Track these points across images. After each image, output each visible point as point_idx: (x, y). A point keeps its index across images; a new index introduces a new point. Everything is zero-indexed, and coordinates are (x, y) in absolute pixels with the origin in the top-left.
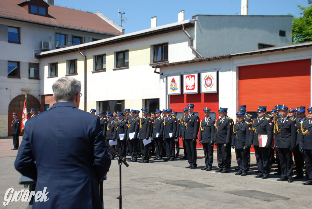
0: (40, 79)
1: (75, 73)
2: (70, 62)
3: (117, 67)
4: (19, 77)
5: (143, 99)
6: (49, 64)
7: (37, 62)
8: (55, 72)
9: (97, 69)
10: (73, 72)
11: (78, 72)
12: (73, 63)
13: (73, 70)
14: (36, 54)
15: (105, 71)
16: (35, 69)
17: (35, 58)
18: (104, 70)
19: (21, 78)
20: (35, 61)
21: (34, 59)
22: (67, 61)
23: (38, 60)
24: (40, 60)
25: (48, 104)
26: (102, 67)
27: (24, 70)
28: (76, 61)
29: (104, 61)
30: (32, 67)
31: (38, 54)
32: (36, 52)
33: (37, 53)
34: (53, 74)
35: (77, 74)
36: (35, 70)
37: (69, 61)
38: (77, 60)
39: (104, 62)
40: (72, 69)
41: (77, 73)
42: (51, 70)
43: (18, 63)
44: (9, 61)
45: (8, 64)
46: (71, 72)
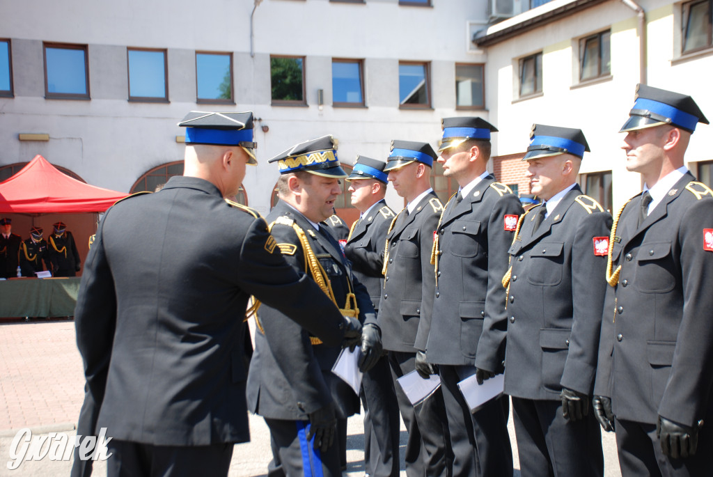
0: (488, 111)
2: (583, 43)
4: (430, 107)
6: (514, 59)
7: (479, 60)
8: (532, 84)
9: (689, 48)
10: (596, 73)
11: (613, 71)
12: (596, 46)
13: (596, 67)
14: (475, 35)
16: (476, 80)
17: (474, 46)
19: (433, 110)
20: (472, 55)
21: (471, 49)
22: (573, 39)
23: (480, 52)
24: (486, 53)
25: (515, 183)
26: (710, 38)
27: (443, 85)
28: (605, 36)
30: (468, 76)
31: (481, 35)
32: (475, 29)
33: (478, 32)
34: (527, 89)
36: (474, 86)
37: (580, 40)
38: (608, 31)
40: (592, 65)
41: (609, 74)
42: (522, 79)
43: (426, 65)
44: (402, 63)
45: (400, 71)
46: (587, 74)
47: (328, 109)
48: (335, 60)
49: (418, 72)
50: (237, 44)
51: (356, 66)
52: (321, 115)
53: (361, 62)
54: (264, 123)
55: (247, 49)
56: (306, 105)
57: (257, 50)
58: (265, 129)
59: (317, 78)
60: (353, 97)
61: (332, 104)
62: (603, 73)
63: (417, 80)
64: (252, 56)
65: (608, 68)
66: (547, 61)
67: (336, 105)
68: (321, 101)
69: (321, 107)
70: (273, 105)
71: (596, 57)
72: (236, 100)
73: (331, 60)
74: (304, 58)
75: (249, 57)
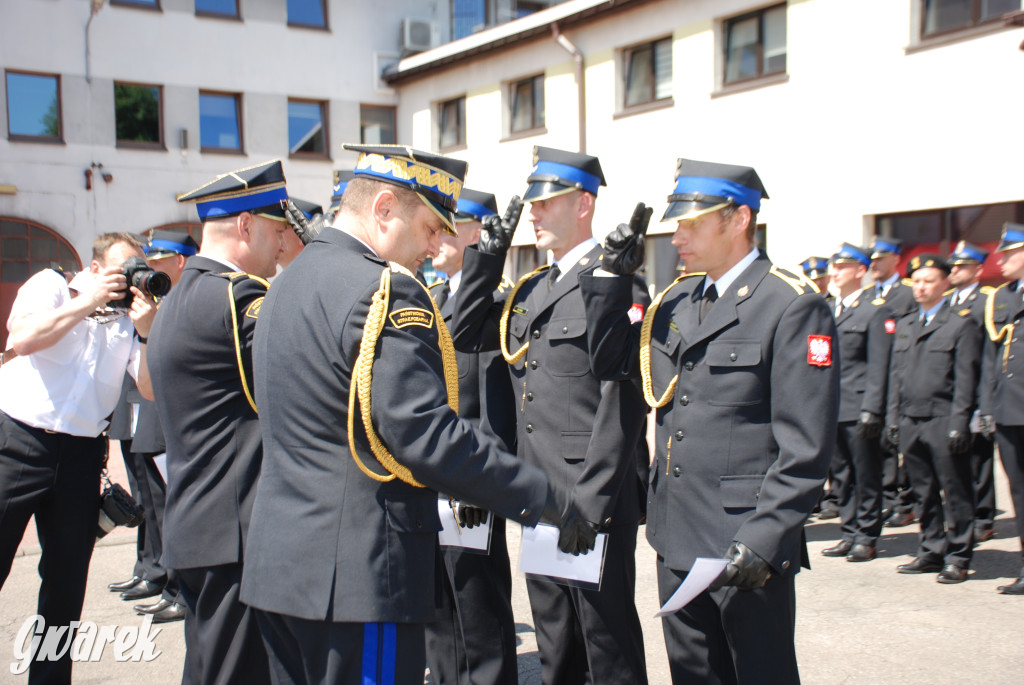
1: (536, 124)
2: (514, 87)
3: (726, 82)
4: (326, 156)
5: (866, 217)
6: (432, 103)
7: (389, 102)
8: (455, 134)
9: (633, 98)
10: (528, 123)
11: (548, 123)
12: (528, 93)
13: (528, 118)
14: (384, 71)
15: (671, 105)
16: (385, 127)
17: (383, 84)
18: (668, 102)
19: (331, 159)
20: (382, 95)
21: (379, 86)
22: (503, 83)
23: (390, 92)
24: (398, 94)
26: (654, 92)
27: (344, 129)
28: (538, 82)
29: (661, 66)
30: (375, 121)
31: (392, 71)
32: (385, 63)
33: (388, 67)
35: (546, 132)
36: (382, 131)
37: (510, 83)
38: (541, 75)
39: (661, 72)
40: (524, 114)
41: (543, 126)
42: (442, 127)
43: (323, 105)
44: (292, 100)
45: (290, 110)
46: (520, 123)
47: (194, 155)
48: (204, 92)
49: (313, 113)
50: (67, 64)
51: (231, 102)
52: (185, 162)
53: (237, 97)
54: (107, 170)
55: (80, 70)
56: (163, 148)
57: (96, 72)
58: (107, 178)
59: (178, 114)
60: (227, 140)
61: (199, 148)
62: (537, 123)
63: (310, 123)
64: (88, 80)
65: (542, 120)
66: (471, 106)
67: (204, 150)
68: (184, 144)
69: (184, 153)
70: (118, 146)
71: (529, 106)
72: (67, 136)
73: (197, 93)
74: (161, 87)
75: (84, 82)
